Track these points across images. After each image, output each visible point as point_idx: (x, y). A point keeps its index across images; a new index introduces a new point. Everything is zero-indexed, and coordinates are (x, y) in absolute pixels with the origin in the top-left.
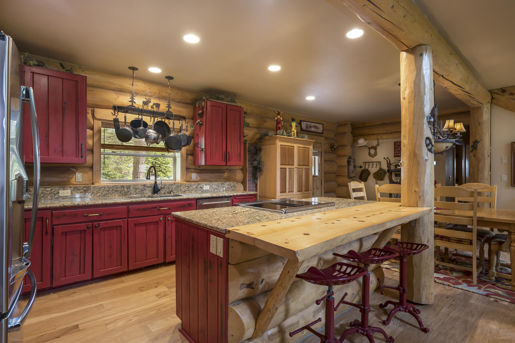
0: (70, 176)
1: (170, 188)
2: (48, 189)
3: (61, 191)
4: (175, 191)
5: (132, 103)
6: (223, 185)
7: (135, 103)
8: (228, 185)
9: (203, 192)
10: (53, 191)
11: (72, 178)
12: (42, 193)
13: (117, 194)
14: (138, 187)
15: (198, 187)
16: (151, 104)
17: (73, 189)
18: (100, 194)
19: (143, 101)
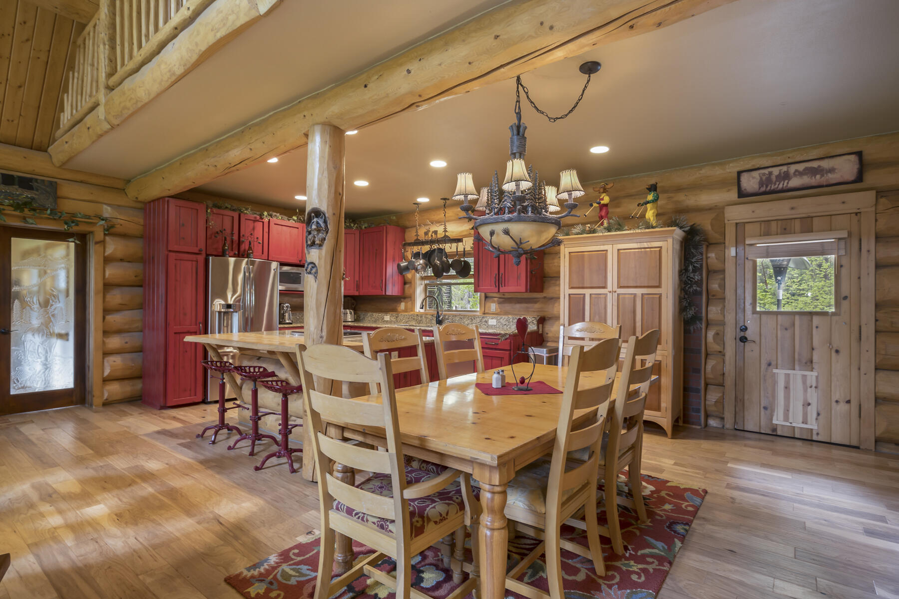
3: (385, 317)
5: (417, 237)
9: (488, 327)
11: (399, 307)
12: (378, 317)
16: (430, 234)
17: (392, 315)
19: (425, 232)
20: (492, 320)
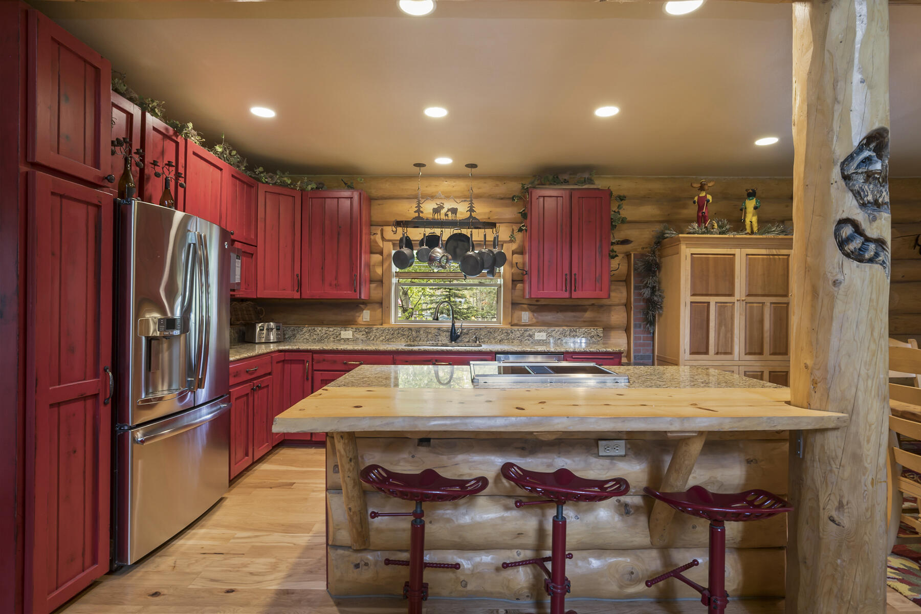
0: (357, 314)
1: (477, 334)
2: (331, 329)
3: (341, 333)
4: (485, 340)
5: (419, 214)
6: (574, 333)
7: (422, 212)
8: (584, 334)
9: (535, 342)
10: (335, 331)
11: (359, 316)
12: (326, 334)
13: (403, 340)
14: (430, 331)
15: (526, 335)
16: (443, 211)
17: (354, 330)
18: (384, 338)
19: (434, 208)
20: (539, 333)
